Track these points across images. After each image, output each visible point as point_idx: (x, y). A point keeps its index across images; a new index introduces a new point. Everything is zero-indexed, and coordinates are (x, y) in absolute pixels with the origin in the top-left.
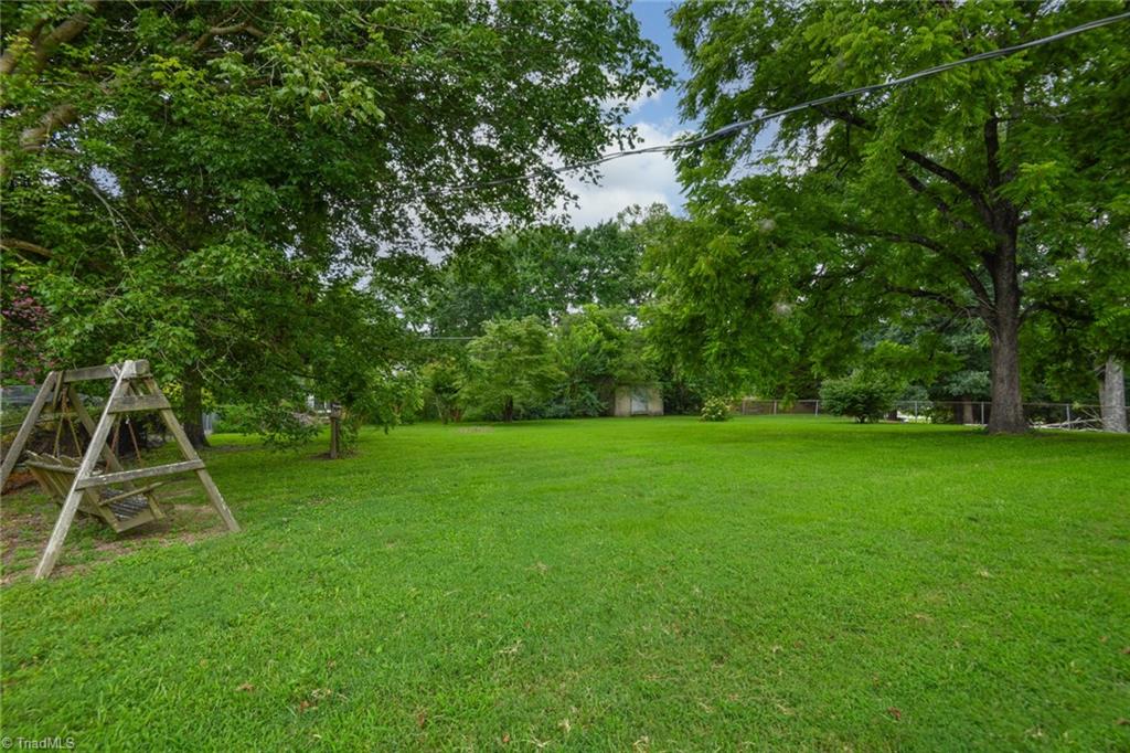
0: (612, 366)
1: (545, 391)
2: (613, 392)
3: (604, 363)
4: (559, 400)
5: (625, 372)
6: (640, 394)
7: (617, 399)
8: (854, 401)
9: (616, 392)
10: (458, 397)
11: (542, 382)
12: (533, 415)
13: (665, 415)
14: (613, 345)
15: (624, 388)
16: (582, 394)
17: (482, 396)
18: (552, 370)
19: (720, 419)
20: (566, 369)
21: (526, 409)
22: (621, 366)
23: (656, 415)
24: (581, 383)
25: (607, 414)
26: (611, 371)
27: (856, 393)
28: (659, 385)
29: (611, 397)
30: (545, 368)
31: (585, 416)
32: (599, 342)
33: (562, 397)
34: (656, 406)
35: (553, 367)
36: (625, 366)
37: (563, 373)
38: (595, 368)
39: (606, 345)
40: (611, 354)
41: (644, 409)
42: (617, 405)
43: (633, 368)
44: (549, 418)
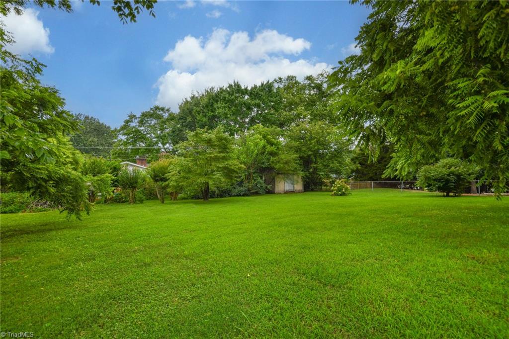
0: (273, 162)
1: (231, 178)
2: (274, 179)
3: (268, 160)
4: (241, 184)
5: (282, 165)
6: (290, 179)
7: (276, 182)
8: (448, 181)
9: (276, 178)
10: (169, 184)
11: (229, 172)
12: (224, 194)
13: (304, 191)
14: (273, 148)
15: (280, 176)
16: (255, 180)
17: (185, 183)
18: (234, 164)
19: (343, 194)
20: (245, 163)
21: (219, 190)
22: (279, 162)
23: (299, 192)
24: (254, 173)
25: (270, 192)
26: (273, 165)
27: (449, 175)
28: (302, 174)
29: (272, 181)
30: (230, 162)
31: (257, 194)
32: (264, 146)
33: (242, 182)
34: (299, 187)
35: (236, 162)
36: (281, 162)
37: (243, 166)
38: (263, 163)
39: (269, 148)
40: (272, 154)
41: (292, 188)
42: (276, 186)
43: (286, 163)
44: (235, 196)
